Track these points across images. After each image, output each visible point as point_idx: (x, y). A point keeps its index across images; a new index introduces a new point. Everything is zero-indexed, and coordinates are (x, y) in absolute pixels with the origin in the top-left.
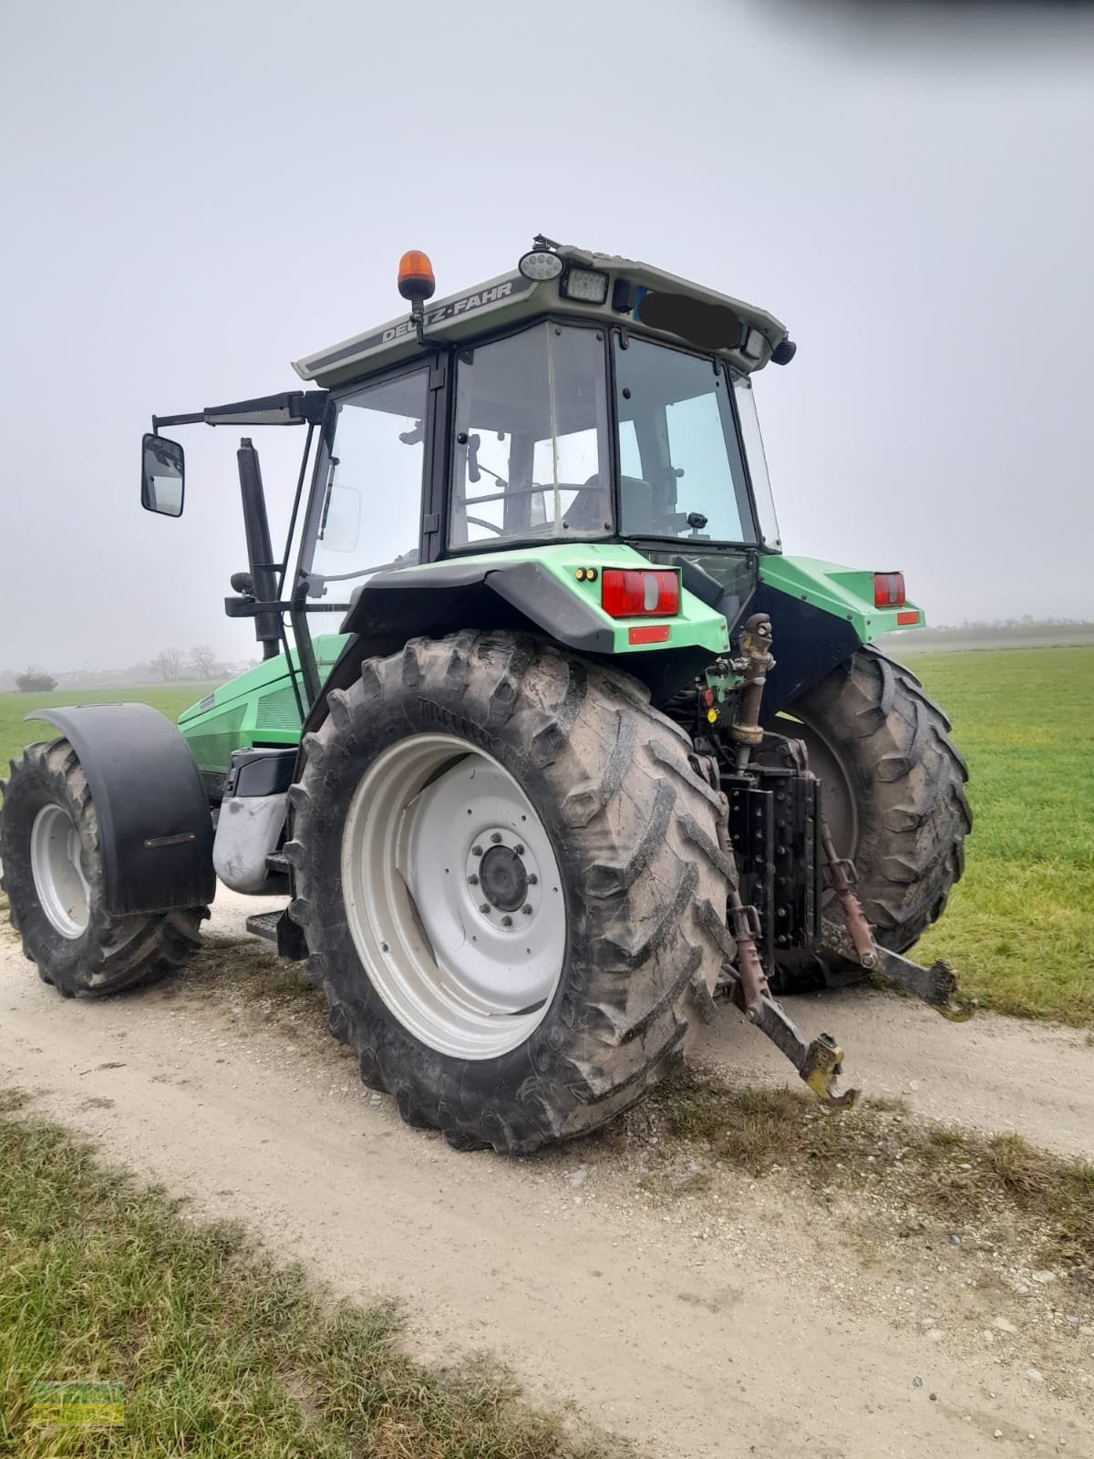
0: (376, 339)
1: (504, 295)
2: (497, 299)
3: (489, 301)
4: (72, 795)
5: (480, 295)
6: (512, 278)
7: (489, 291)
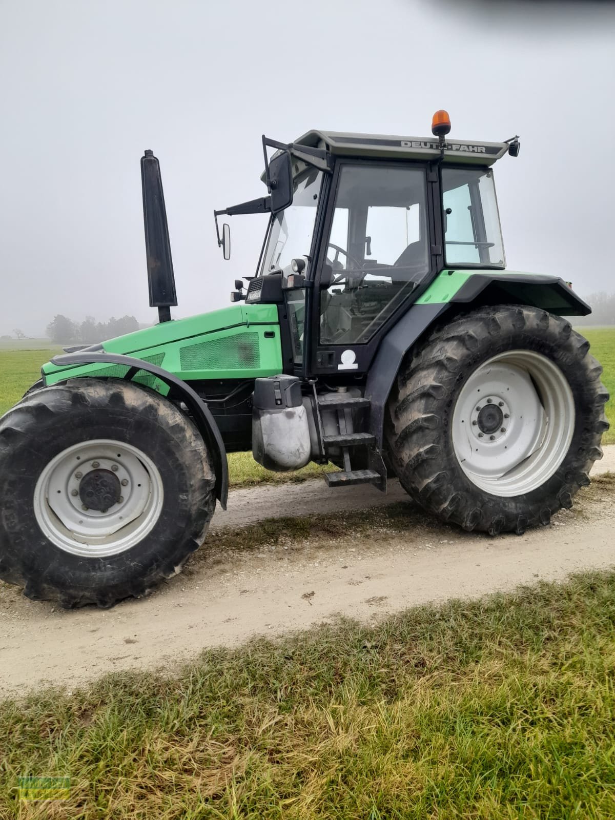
0: (397, 143)
1: (482, 152)
2: (477, 152)
3: (473, 151)
4: (168, 423)
5: (468, 146)
6: (487, 145)
7: (473, 147)
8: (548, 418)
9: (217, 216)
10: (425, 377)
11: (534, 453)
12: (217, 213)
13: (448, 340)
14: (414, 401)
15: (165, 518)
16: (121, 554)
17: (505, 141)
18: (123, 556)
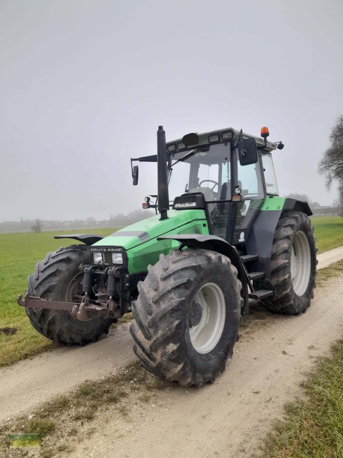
8: (298, 261)
9: (132, 161)
10: (282, 243)
11: (296, 276)
12: (132, 160)
13: (286, 226)
14: (280, 254)
15: (228, 324)
16: (215, 348)
17: (275, 142)
18: (216, 350)
